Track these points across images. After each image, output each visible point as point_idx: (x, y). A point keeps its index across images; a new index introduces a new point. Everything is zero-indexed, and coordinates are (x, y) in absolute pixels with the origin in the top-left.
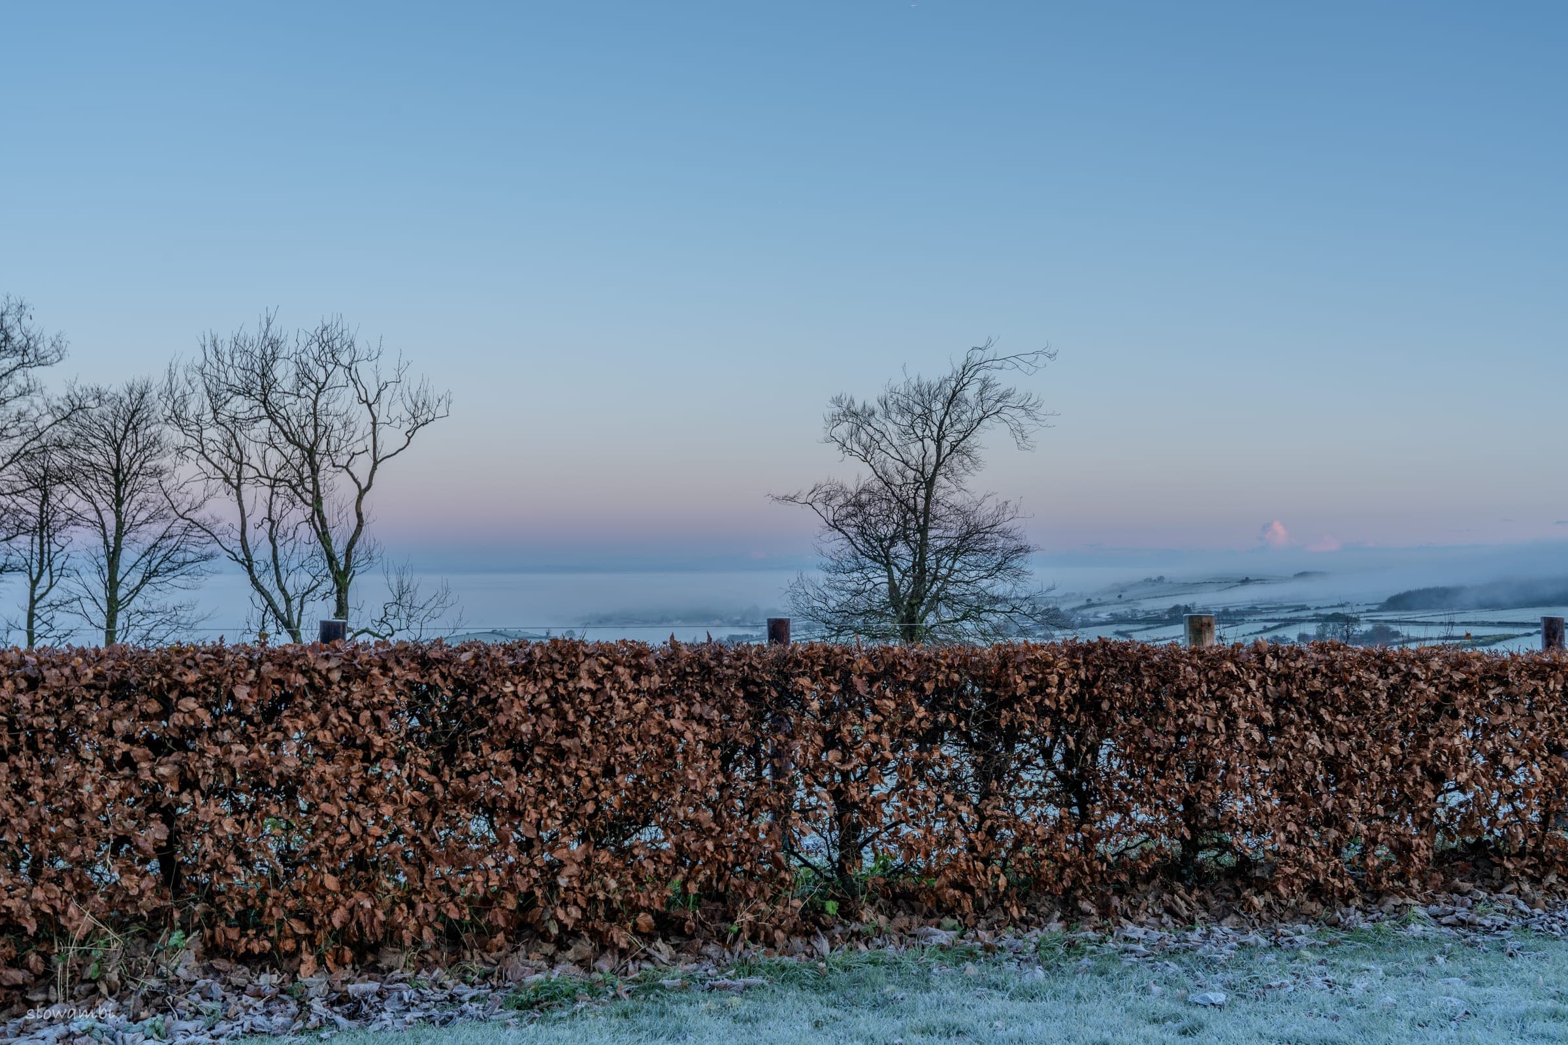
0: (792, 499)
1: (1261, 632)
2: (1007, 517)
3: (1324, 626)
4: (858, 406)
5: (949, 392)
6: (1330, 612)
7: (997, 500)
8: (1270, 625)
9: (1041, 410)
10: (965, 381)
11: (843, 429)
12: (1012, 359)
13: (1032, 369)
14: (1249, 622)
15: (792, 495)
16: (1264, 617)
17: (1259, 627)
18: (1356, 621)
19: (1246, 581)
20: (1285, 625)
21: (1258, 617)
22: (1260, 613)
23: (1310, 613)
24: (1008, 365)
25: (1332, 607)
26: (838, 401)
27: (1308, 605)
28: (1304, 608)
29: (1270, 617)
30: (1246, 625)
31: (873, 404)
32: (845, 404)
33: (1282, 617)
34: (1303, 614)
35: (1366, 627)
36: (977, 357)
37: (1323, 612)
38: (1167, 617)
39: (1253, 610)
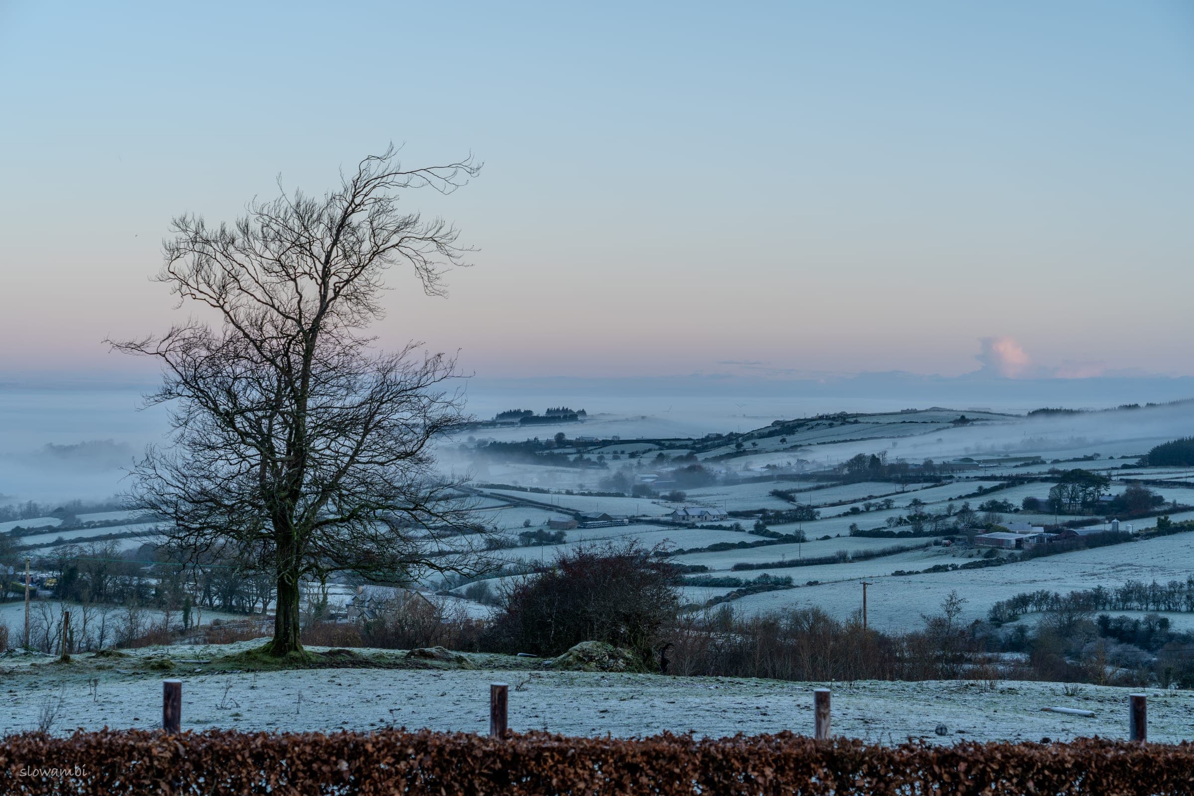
0: (138, 347)
1: (974, 495)
2: (438, 375)
3: (1061, 488)
4: (211, 229)
5: (338, 213)
6: (1070, 467)
7: (426, 353)
8: (987, 485)
9: (454, 244)
10: (357, 201)
11: (185, 264)
12: (423, 173)
13: (450, 188)
14: (959, 480)
15: (138, 343)
16: (981, 474)
17: (973, 487)
18: (1104, 481)
19: (962, 421)
20: (1008, 486)
21: (972, 474)
22: (976, 467)
23: (1044, 469)
24: (416, 180)
25: (1076, 460)
26: (182, 224)
27: (1043, 457)
28: (1037, 461)
29: (989, 473)
30: (955, 485)
31: (232, 229)
32: (193, 227)
33: (1006, 473)
34: (1034, 470)
35: (1116, 490)
36: (376, 168)
37: (1061, 467)
38: (846, 471)
39: (967, 463)
